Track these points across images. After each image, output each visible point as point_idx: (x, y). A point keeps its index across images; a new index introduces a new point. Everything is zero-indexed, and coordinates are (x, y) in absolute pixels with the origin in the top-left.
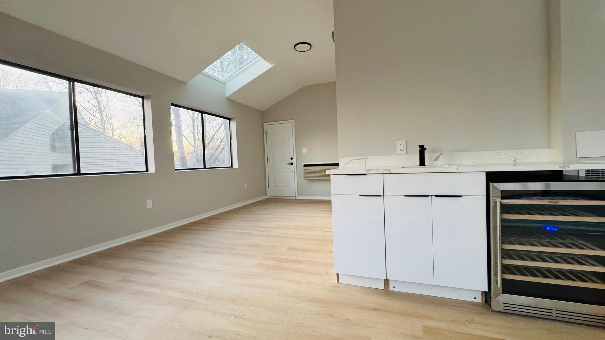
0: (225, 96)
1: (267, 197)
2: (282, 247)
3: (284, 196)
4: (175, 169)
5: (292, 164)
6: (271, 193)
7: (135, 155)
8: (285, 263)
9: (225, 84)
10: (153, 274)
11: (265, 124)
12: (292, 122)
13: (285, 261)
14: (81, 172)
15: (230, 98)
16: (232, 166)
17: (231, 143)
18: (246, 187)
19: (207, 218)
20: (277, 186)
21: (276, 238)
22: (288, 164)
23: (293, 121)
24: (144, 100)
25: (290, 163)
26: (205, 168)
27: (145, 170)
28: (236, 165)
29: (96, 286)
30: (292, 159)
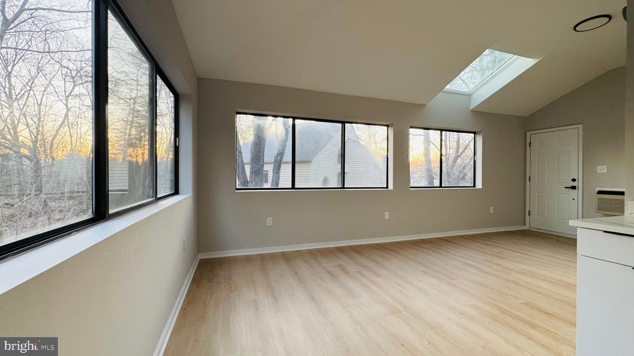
0: (470, 108)
1: (526, 228)
2: (517, 298)
3: (556, 231)
4: (410, 186)
5: (574, 188)
6: (533, 223)
7: (379, 174)
8: (510, 318)
9: (471, 95)
10: (379, 275)
11: (528, 134)
12: (578, 128)
13: (511, 316)
14: (345, 187)
15: (478, 110)
16: (474, 186)
17: (475, 160)
18: (492, 211)
19: (439, 238)
20: (545, 217)
21: (512, 284)
22: (566, 188)
23: (581, 126)
24: (389, 128)
25: (570, 186)
26: (441, 186)
27: (386, 186)
28: (479, 185)
29: (344, 270)
30: (574, 180)
